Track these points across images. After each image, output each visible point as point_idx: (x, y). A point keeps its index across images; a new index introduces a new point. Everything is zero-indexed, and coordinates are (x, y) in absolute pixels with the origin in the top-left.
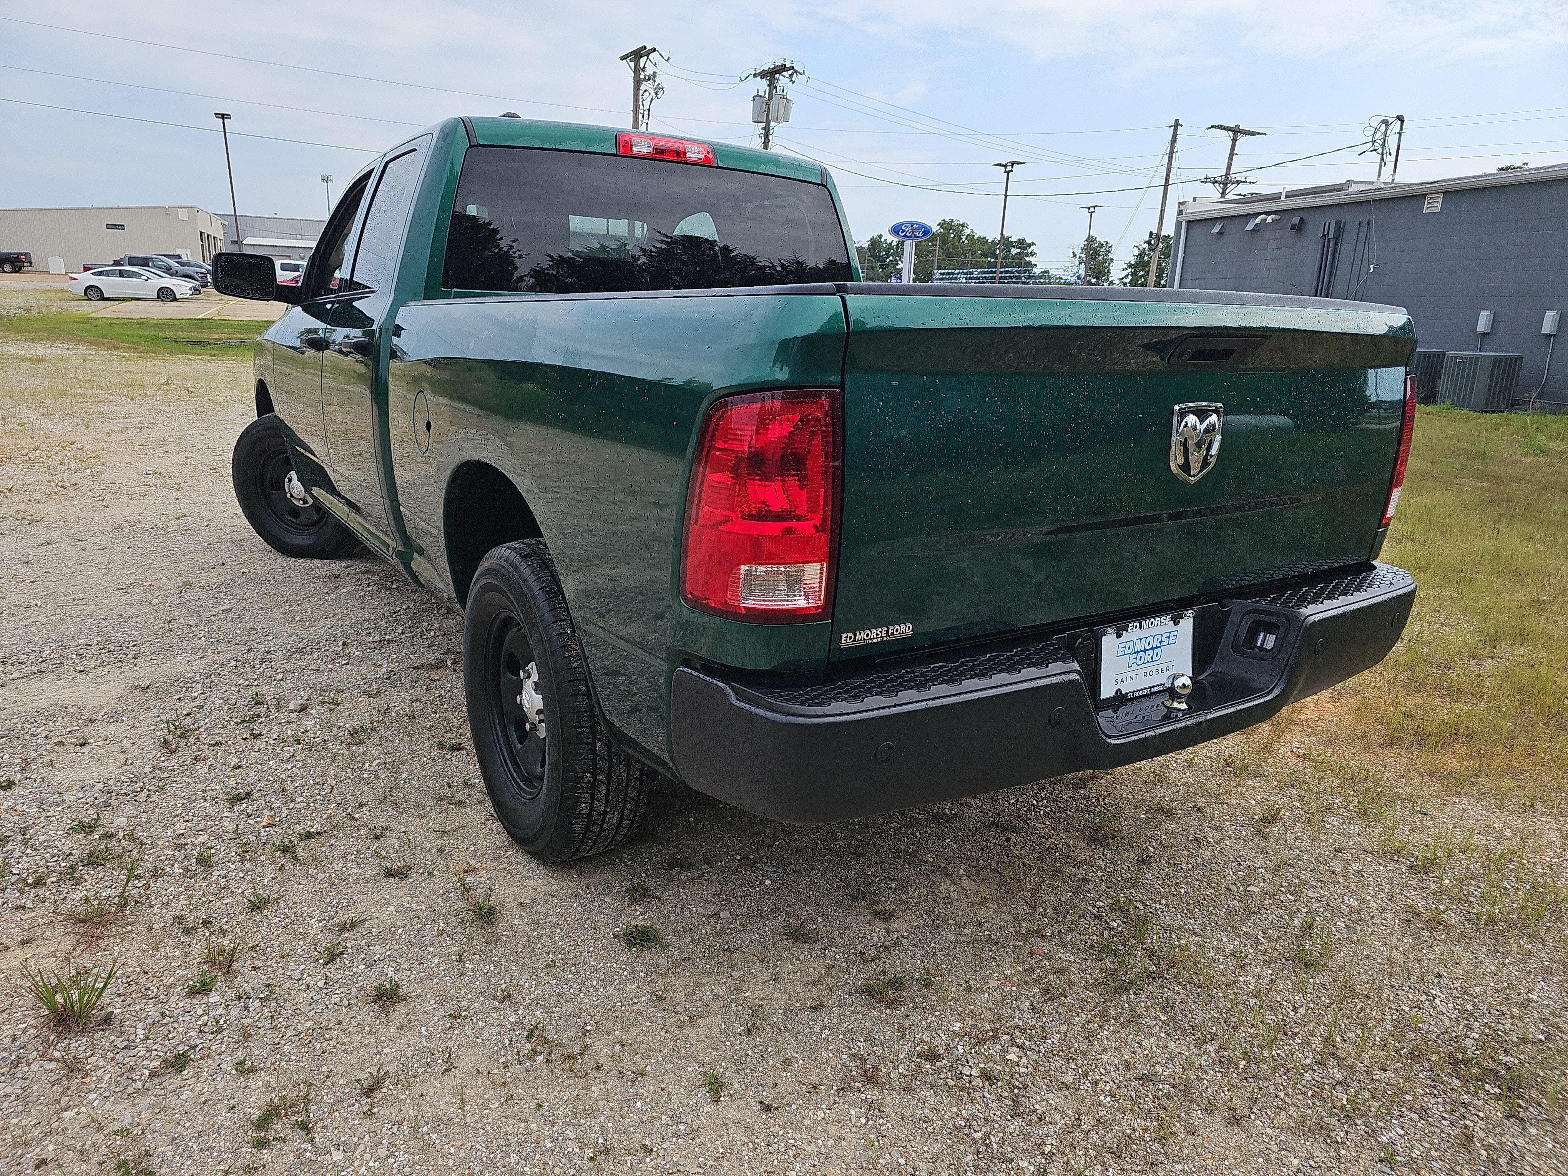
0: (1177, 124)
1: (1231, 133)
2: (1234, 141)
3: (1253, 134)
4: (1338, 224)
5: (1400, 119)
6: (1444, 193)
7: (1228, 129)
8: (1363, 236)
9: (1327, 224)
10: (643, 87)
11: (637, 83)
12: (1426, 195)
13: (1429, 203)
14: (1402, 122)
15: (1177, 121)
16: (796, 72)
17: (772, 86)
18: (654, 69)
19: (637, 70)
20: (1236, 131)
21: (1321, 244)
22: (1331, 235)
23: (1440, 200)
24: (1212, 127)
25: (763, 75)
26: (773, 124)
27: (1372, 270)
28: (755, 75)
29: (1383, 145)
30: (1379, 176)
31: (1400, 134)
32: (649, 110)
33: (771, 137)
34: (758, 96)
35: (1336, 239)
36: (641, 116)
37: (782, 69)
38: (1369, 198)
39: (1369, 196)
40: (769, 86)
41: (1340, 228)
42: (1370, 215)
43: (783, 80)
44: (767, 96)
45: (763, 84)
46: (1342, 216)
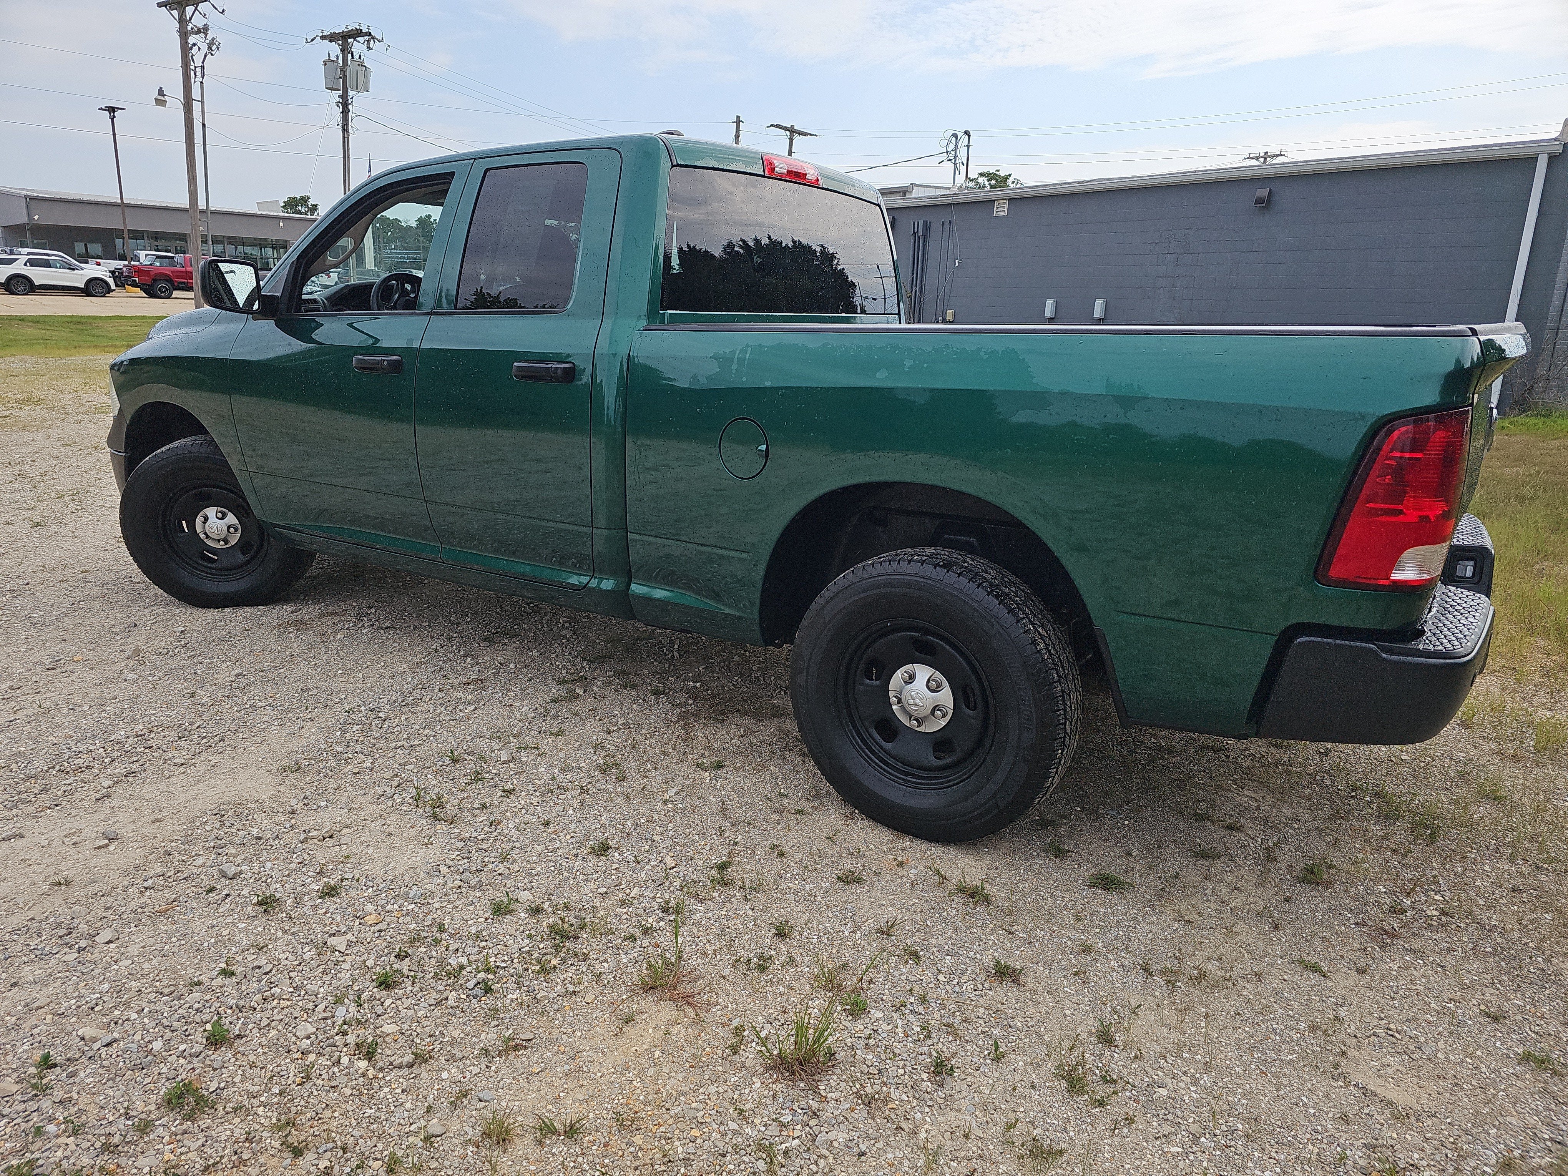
0: (738, 121)
1: (788, 133)
2: (791, 140)
3: (806, 134)
4: (925, 223)
5: (967, 133)
6: (1009, 199)
7: (786, 129)
8: (946, 234)
9: (916, 223)
10: (192, 40)
11: (184, 34)
12: (994, 201)
13: (997, 208)
14: (969, 136)
15: (738, 117)
16: (373, 38)
17: (345, 50)
18: (205, 21)
19: (183, 21)
20: (792, 131)
21: (912, 240)
22: (920, 233)
23: (1006, 205)
24: (772, 125)
25: (332, 38)
26: (351, 93)
27: (957, 265)
28: (322, 38)
29: (955, 156)
30: (954, 183)
31: (968, 146)
32: (203, 67)
33: (350, 107)
34: (329, 60)
35: (925, 237)
36: (192, 73)
37: (357, 33)
38: (950, 202)
39: (949, 200)
40: (342, 51)
41: (927, 226)
42: (952, 217)
43: (358, 46)
44: (340, 61)
45: (335, 49)
46: (929, 217)
